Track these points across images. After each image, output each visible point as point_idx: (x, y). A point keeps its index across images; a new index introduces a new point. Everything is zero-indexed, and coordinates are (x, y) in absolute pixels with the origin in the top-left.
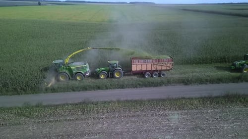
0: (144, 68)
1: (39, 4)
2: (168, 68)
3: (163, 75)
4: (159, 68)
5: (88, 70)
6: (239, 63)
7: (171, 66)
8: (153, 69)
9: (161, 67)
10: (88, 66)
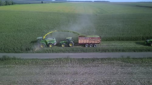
0: (85, 42)
1: (42, 3)
2: (98, 42)
3: (95, 46)
4: (93, 42)
5: (55, 42)
6: (149, 40)
7: (99, 41)
8: (90, 42)
9: (94, 42)
10: (55, 40)
